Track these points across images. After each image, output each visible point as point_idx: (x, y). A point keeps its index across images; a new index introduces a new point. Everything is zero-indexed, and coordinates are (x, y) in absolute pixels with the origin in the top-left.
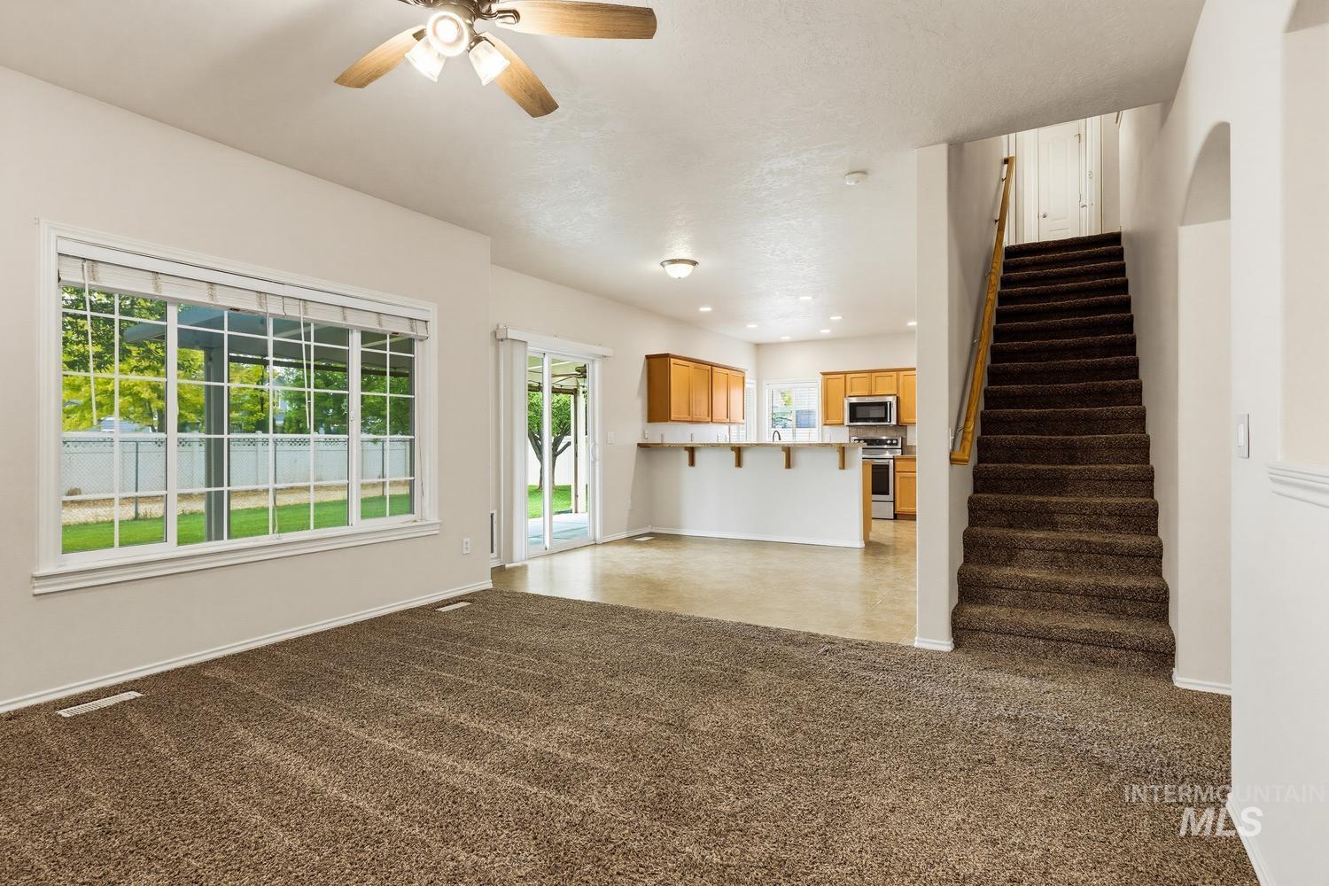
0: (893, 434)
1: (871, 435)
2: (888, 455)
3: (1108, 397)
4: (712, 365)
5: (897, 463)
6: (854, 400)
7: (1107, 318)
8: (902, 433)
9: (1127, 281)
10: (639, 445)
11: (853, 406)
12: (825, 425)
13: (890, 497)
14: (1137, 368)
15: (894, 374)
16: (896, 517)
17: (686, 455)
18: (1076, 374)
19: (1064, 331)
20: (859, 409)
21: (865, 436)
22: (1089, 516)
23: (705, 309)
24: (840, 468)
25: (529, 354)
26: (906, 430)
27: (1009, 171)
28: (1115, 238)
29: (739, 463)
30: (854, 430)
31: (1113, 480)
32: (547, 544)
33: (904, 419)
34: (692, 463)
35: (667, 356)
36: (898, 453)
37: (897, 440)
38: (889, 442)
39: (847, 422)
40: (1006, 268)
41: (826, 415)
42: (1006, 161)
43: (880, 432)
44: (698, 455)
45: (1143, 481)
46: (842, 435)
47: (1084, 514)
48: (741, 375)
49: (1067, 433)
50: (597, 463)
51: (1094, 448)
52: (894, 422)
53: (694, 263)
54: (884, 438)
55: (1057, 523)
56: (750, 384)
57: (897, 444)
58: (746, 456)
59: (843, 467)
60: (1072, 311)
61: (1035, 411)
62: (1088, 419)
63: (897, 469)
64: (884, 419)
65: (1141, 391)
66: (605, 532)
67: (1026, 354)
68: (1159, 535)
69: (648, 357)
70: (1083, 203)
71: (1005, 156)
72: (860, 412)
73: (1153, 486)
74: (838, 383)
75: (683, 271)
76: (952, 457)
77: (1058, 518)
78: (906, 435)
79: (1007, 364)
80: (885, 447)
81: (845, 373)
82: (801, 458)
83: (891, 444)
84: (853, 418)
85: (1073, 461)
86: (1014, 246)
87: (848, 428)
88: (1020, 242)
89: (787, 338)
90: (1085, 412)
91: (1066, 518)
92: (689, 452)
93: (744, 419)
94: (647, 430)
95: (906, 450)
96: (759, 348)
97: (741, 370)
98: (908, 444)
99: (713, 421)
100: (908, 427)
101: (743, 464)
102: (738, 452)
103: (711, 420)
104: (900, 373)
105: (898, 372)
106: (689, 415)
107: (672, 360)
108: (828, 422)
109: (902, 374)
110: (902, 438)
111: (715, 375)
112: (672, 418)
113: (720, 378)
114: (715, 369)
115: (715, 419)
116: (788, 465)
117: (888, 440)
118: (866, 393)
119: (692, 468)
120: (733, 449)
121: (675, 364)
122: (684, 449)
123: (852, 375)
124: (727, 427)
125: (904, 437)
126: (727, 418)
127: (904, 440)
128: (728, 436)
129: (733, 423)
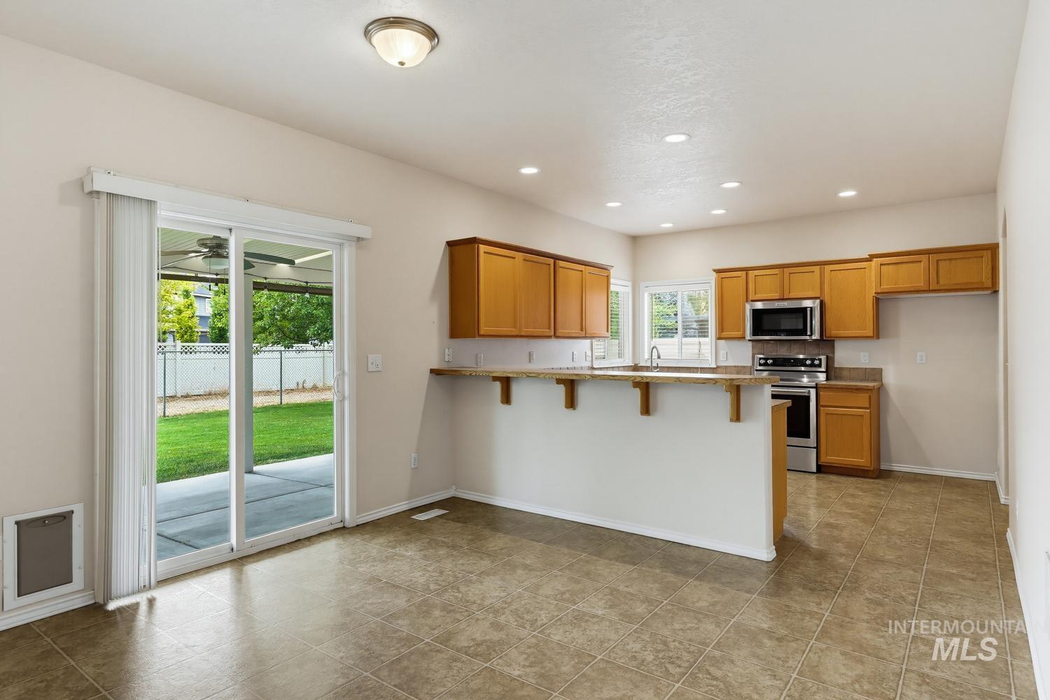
0: (813, 351)
1: (783, 352)
2: (805, 380)
4: (556, 258)
5: (821, 393)
6: (759, 305)
8: (828, 351)
10: (432, 371)
11: (757, 314)
12: (719, 338)
13: (812, 441)
15: (817, 269)
16: (821, 469)
17: (498, 386)
20: (766, 318)
21: (774, 355)
23: (529, 171)
24: (732, 421)
25: (161, 224)
26: (834, 346)
29: (571, 403)
30: (760, 345)
32: (233, 541)
33: (832, 331)
34: (507, 399)
35: (473, 241)
36: (822, 377)
37: (820, 360)
38: (808, 362)
39: (748, 335)
41: (721, 327)
43: (796, 348)
44: (516, 389)
46: (741, 354)
48: (604, 273)
50: (346, 403)
52: (816, 336)
53: (431, 33)
54: (801, 356)
56: (619, 284)
57: (820, 366)
58: (583, 393)
59: (737, 417)
63: (822, 403)
64: (804, 332)
66: (359, 507)
69: (450, 244)
72: (767, 322)
74: (737, 284)
78: (834, 353)
80: (803, 369)
81: (746, 270)
82: (665, 399)
83: (812, 365)
84: (757, 330)
87: (750, 343)
89: (667, 226)
92: (501, 382)
93: (608, 331)
94: (447, 350)
95: (833, 374)
96: (635, 241)
97: (605, 267)
98: (836, 366)
99: (557, 335)
100: (836, 342)
101: (577, 404)
102: (571, 386)
103: (553, 334)
104: (826, 266)
105: (823, 266)
106: (515, 327)
107: (482, 248)
108: (725, 334)
109: (828, 268)
110: (827, 357)
111: (560, 272)
112: (482, 332)
113: (569, 276)
114: (561, 263)
115: (560, 331)
116: (646, 409)
117: (806, 359)
118: (776, 296)
119: (506, 407)
120: (559, 381)
121: (485, 252)
122: (495, 379)
123: (757, 272)
124: (588, 341)
125: (830, 355)
126: (582, 330)
127: (830, 361)
128: (589, 353)
129: (592, 337)
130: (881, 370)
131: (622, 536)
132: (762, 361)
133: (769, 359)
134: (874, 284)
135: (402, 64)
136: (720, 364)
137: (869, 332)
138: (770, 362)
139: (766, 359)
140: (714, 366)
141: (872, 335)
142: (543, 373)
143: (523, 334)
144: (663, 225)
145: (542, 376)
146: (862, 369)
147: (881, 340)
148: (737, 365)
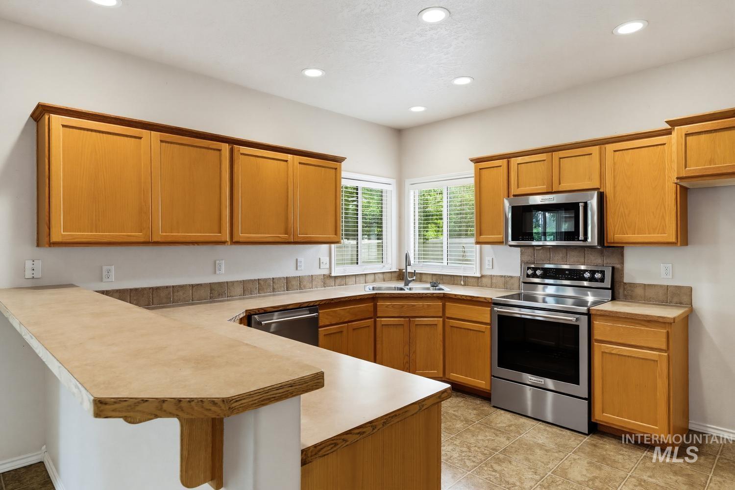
0: (593, 261)
4: (233, 143)
5: (597, 323)
6: (522, 201)
8: (614, 261)
12: (481, 242)
13: (582, 389)
15: (595, 150)
16: (592, 429)
26: (622, 255)
33: (615, 235)
37: (603, 272)
38: (587, 275)
39: (509, 239)
41: (479, 229)
43: (572, 256)
46: (508, 262)
52: (592, 238)
54: (583, 267)
57: (602, 280)
63: (595, 336)
64: (575, 237)
74: (496, 176)
78: (622, 263)
81: (508, 157)
83: (592, 279)
84: (519, 232)
95: (621, 291)
96: (399, 134)
98: (626, 280)
100: (625, 249)
104: (607, 146)
105: (602, 146)
107: (59, 119)
108: (483, 238)
109: (610, 147)
110: (613, 268)
117: (585, 271)
118: (542, 188)
123: (520, 160)
125: (618, 266)
127: (616, 273)
130: (690, 289)
132: (530, 272)
133: (539, 269)
134: (675, 166)
136: (486, 273)
137: (670, 235)
138: (538, 272)
139: (535, 269)
140: (478, 275)
141: (673, 240)
146: (661, 286)
147: (689, 246)
148: (503, 274)
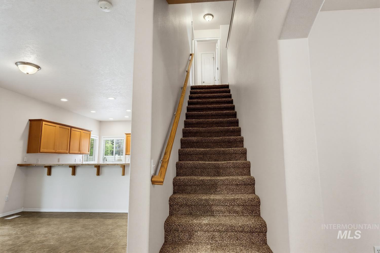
3: (230, 144)
4: (71, 127)
7: (227, 112)
9: (233, 100)
10: (18, 165)
12: (126, 154)
14: (240, 132)
17: (46, 169)
18: (218, 133)
19: (212, 116)
22: (229, 206)
23: (64, 100)
24: (122, 175)
27: (192, 58)
28: (227, 86)
29: (74, 173)
31: (238, 185)
34: (49, 173)
35: (40, 120)
40: (191, 93)
41: (127, 151)
42: (191, 55)
44: (53, 170)
45: (251, 185)
47: (227, 205)
48: (89, 133)
49: (215, 160)
51: (227, 168)
53: (38, 67)
55: (214, 211)
56: (94, 136)
58: (78, 170)
59: (124, 174)
60: (214, 109)
61: (202, 149)
62: (224, 153)
65: (243, 141)
67: (198, 124)
68: (261, 216)
69: (30, 120)
70: (215, 79)
71: (191, 53)
73: (254, 187)
75: (31, 70)
76: (152, 179)
77: (214, 208)
79: (191, 128)
82: (104, 170)
85: (219, 174)
86: (194, 86)
88: (196, 85)
89: (111, 119)
90: (223, 150)
91: (218, 208)
92: (48, 168)
93: (89, 152)
94: (25, 157)
96: (101, 123)
97: (89, 131)
99: (70, 152)
101: (76, 174)
102: (74, 168)
103: (68, 152)
106: (54, 150)
107: (44, 123)
111: (73, 132)
112: (41, 151)
113: (76, 133)
114: (73, 129)
115: (71, 151)
116: (98, 174)
119: (49, 176)
120: (70, 167)
121: (45, 124)
122: (46, 167)
124: (81, 155)
126: (79, 151)
128: (81, 159)
129: (82, 154)
131: (88, 213)
135: (28, 73)
142: (64, 164)
143: (57, 152)
144: (110, 119)
145: (64, 165)
